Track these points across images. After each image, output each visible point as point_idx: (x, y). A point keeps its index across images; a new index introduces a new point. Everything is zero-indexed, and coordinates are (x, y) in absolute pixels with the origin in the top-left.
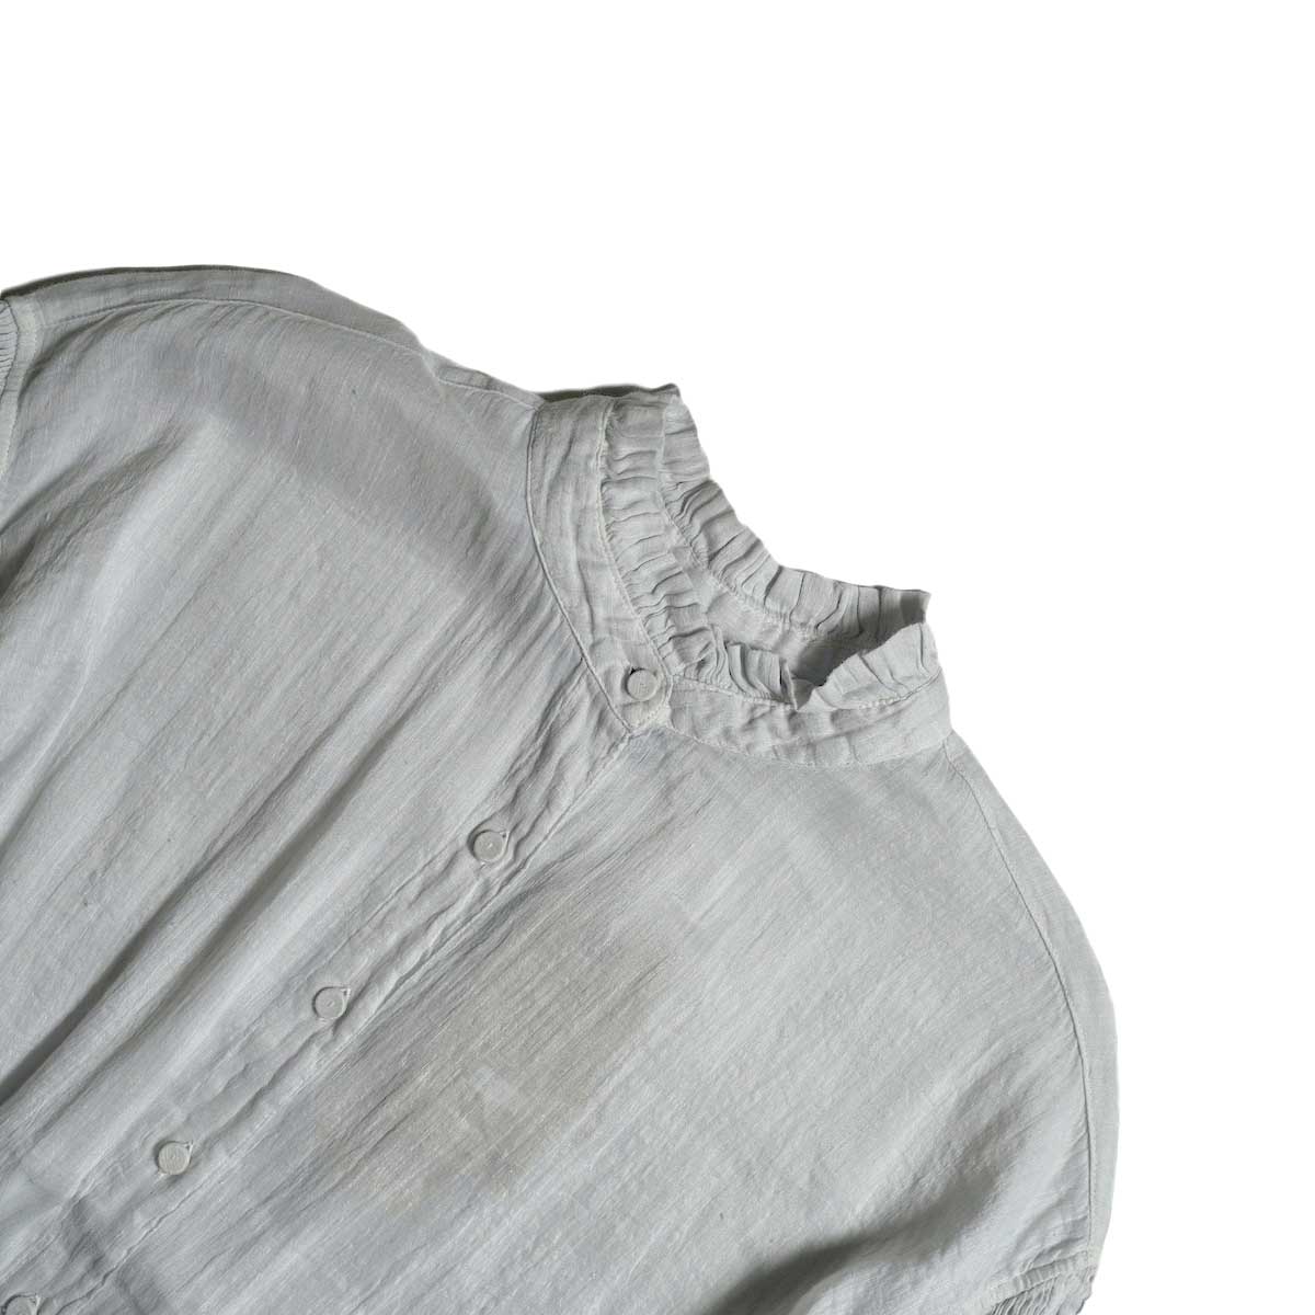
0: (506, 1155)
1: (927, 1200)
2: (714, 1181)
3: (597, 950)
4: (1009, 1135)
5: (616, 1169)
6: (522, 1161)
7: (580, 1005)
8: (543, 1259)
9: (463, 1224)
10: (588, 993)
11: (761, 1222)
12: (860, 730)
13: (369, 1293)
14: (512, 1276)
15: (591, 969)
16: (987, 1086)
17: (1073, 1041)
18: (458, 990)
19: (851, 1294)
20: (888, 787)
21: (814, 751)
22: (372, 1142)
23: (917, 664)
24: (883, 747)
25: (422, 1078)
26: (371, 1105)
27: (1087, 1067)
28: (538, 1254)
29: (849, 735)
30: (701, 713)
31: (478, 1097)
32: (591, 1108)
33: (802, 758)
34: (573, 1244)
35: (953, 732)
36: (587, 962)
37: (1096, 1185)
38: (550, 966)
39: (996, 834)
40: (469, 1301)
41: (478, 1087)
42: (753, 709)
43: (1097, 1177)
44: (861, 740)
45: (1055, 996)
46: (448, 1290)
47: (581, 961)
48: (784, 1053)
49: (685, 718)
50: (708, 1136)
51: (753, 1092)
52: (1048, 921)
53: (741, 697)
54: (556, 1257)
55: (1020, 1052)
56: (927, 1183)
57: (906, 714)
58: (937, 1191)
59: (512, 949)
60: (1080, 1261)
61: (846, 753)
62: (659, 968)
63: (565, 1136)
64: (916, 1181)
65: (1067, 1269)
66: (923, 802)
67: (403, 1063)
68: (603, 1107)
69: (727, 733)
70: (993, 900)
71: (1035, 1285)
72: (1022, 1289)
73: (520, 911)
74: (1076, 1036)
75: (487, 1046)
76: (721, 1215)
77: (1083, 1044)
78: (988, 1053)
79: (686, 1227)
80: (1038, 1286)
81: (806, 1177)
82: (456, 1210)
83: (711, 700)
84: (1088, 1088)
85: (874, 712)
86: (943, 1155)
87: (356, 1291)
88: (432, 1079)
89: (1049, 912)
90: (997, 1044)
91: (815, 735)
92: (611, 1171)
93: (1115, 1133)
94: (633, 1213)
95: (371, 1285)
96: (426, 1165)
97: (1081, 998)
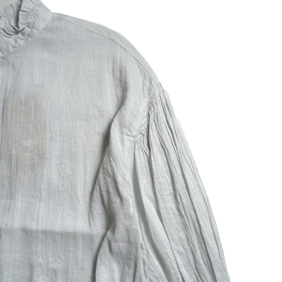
0: (40, 153)
1: (121, 97)
2: (82, 127)
3: (24, 103)
4: (123, 72)
5: (64, 140)
6: (44, 152)
7: (29, 115)
8: (65, 167)
9: (44, 172)
10: (28, 112)
11: (97, 127)
12: (34, 24)
13: (39, 199)
14: (62, 174)
15: (25, 107)
16: (114, 69)
17: (122, 48)
18: (7, 131)
19: (117, 122)
20: (49, 31)
21: (30, 36)
22: (15, 171)
23: (33, 4)
24: (41, 25)
25: (14, 152)
26: (10, 165)
27: (128, 50)
28: (63, 167)
29: (33, 27)
30: (5, 47)
31: (26, 147)
32: (48, 132)
33: (30, 39)
34: (68, 160)
35: (53, 13)
36: (24, 107)
37: (147, 69)
38: (18, 114)
39: (75, 23)
40: (58, 185)
41: (25, 145)
42: (14, 39)
43: (147, 68)
44: (36, 26)
45: (112, 43)
46: (53, 186)
47: (22, 108)
48: (75, 94)
49: (4, 50)
50: (74, 120)
51: (75, 106)
52: (98, 30)
53: (11, 39)
54: (67, 164)
55: (114, 58)
56: (119, 95)
57: (39, 14)
58: (121, 94)
59: (9, 117)
60: (155, 84)
61: (36, 31)
62: (37, 97)
63: (48, 141)
64: (117, 96)
65: (154, 87)
66: (57, 28)
67: (8, 153)
68: (50, 130)
69: (14, 47)
70: (86, 35)
71: (151, 95)
72: (149, 97)
73: (5, 109)
74: (121, 46)
75: (20, 137)
76: (89, 132)
77: (124, 47)
78: (109, 63)
79: (85, 139)
80: (151, 94)
81: (98, 113)
82: (41, 171)
83: (5, 43)
84: (131, 53)
85: (33, 19)
86: (117, 88)
87: (37, 200)
88: (15, 151)
89: (97, 29)
90: (110, 60)
91: (28, 33)
92: (63, 141)
93: (142, 57)
94: (73, 145)
95: (38, 196)
96: (28, 167)
97: (116, 39)
